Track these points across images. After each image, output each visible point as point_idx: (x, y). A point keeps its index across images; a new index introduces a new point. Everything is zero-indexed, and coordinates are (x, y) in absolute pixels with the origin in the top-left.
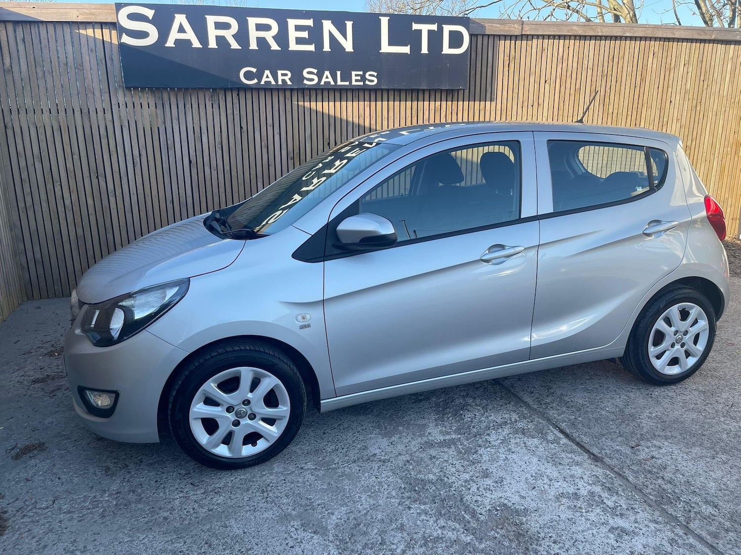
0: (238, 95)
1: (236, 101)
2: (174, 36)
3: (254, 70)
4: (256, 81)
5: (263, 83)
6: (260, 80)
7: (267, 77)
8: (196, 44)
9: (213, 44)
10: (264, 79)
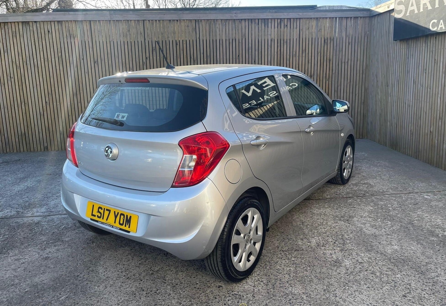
0: (436, 38)
1: (434, 42)
2: (410, 8)
3: (436, 21)
4: (436, 28)
5: (439, 29)
6: (438, 28)
7: (441, 25)
8: (416, 12)
9: (421, 10)
10: (440, 26)
